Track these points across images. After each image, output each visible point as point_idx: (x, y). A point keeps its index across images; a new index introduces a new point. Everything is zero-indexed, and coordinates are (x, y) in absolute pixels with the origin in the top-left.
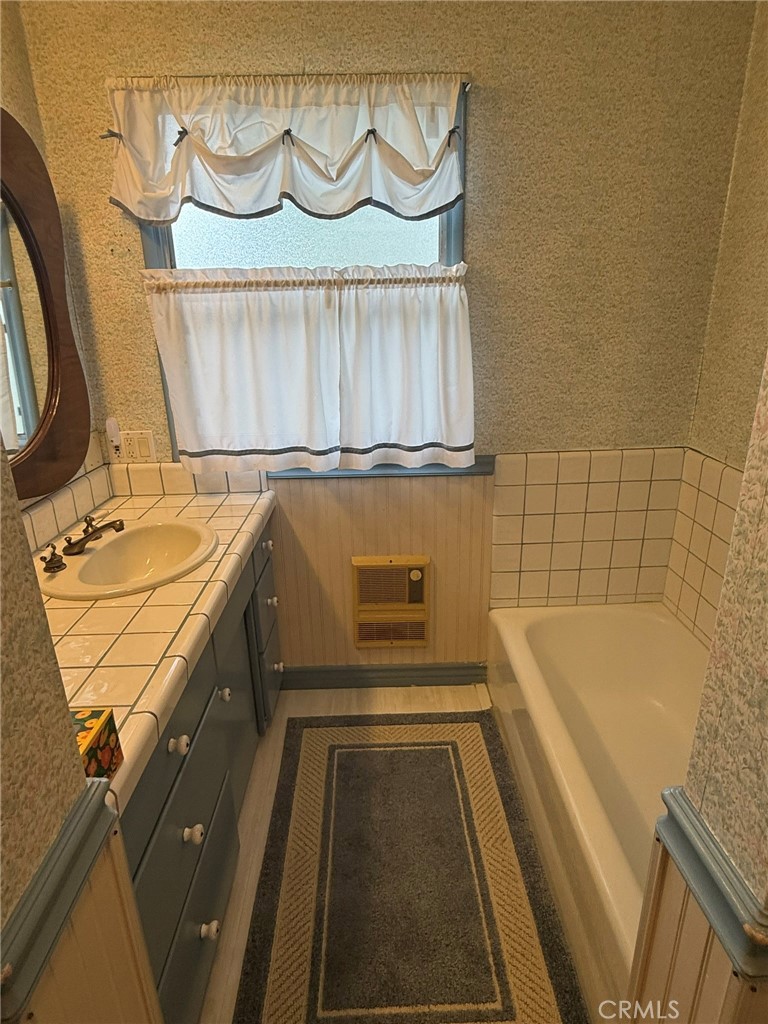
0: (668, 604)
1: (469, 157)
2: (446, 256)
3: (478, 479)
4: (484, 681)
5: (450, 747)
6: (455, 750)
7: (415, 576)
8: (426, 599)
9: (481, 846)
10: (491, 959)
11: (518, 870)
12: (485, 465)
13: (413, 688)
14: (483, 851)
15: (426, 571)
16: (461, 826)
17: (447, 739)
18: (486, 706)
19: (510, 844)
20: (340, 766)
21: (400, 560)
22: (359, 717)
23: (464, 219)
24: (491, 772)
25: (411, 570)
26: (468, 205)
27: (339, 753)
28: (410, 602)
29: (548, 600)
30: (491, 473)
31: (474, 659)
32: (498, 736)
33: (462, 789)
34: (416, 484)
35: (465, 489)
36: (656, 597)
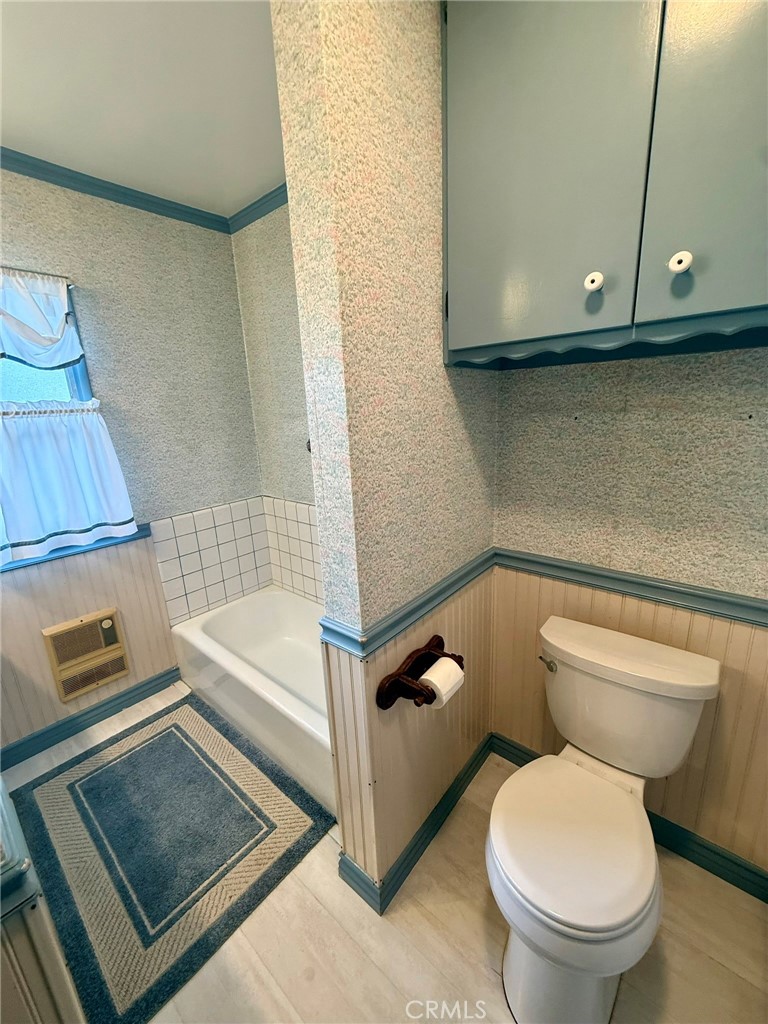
0: (277, 583)
1: (81, 330)
2: (76, 393)
3: (141, 542)
4: (180, 679)
5: (173, 729)
6: (177, 727)
7: (107, 624)
8: (120, 638)
9: (220, 765)
10: (252, 813)
11: (248, 761)
12: (144, 531)
13: (124, 711)
14: (223, 767)
15: (115, 619)
16: (203, 764)
17: (169, 725)
18: (187, 692)
19: (238, 753)
20: (85, 793)
21: (88, 618)
22: (86, 752)
23: (87, 371)
24: (208, 725)
25: (101, 621)
26: (88, 361)
27: (79, 786)
28: (106, 646)
29: (209, 606)
30: (149, 535)
31: (167, 667)
32: (204, 703)
33: (193, 745)
34: (91, 556)
35: (132, 549)
36: (270, 582)
